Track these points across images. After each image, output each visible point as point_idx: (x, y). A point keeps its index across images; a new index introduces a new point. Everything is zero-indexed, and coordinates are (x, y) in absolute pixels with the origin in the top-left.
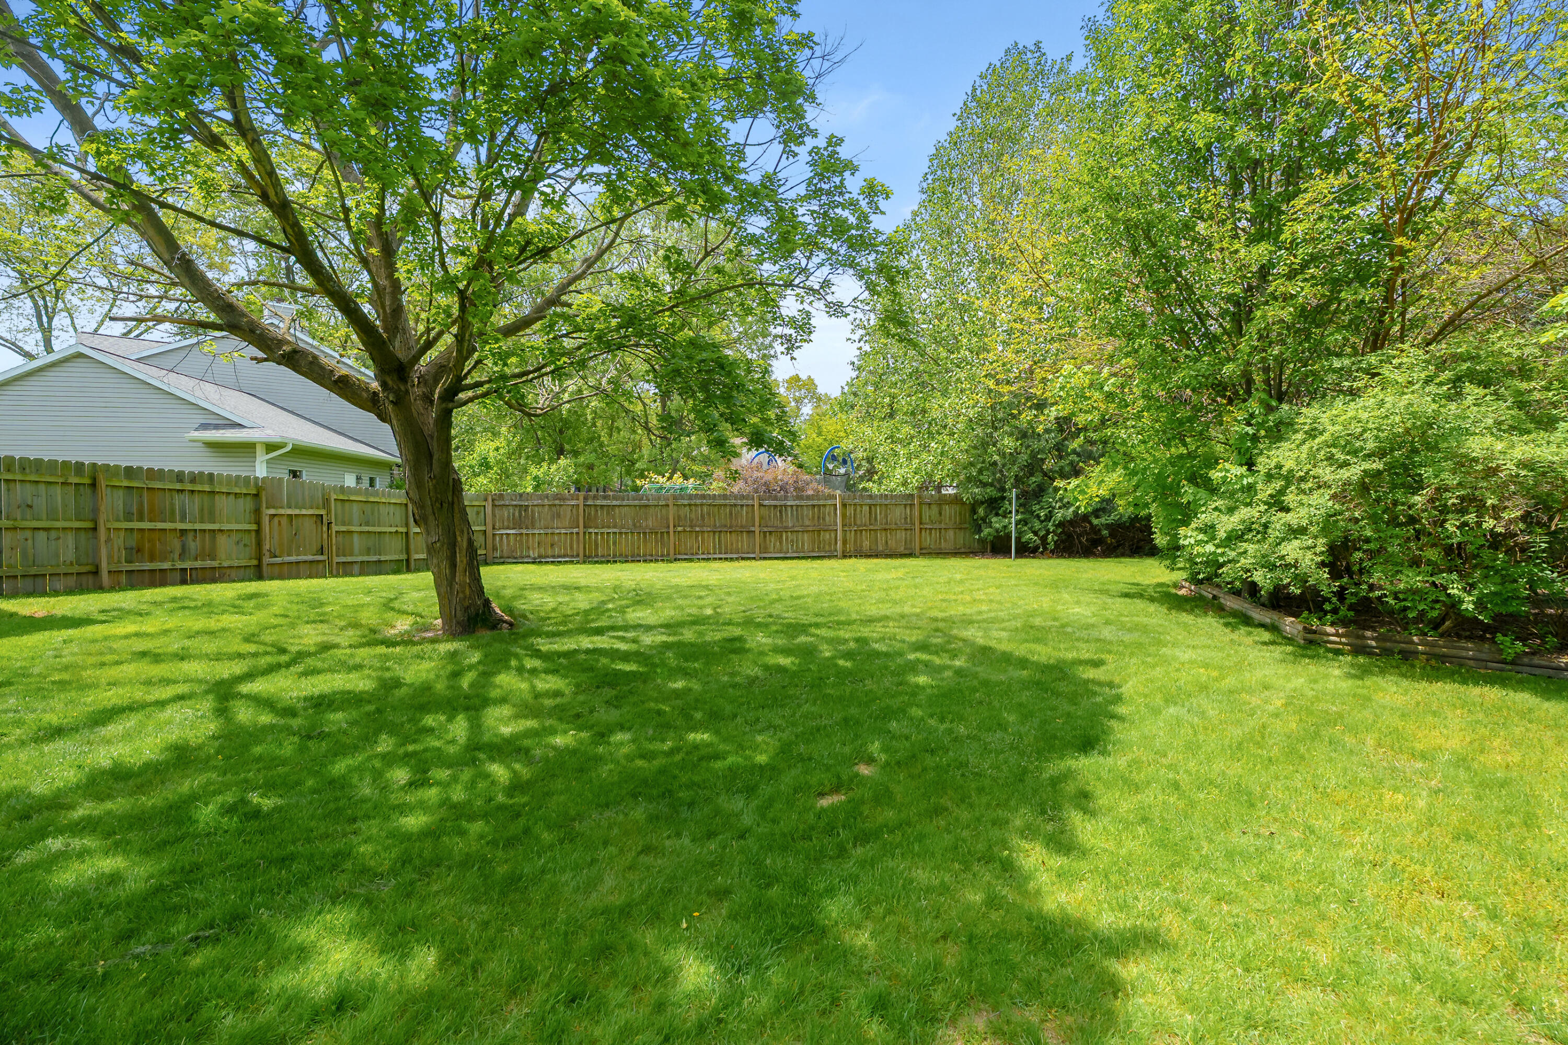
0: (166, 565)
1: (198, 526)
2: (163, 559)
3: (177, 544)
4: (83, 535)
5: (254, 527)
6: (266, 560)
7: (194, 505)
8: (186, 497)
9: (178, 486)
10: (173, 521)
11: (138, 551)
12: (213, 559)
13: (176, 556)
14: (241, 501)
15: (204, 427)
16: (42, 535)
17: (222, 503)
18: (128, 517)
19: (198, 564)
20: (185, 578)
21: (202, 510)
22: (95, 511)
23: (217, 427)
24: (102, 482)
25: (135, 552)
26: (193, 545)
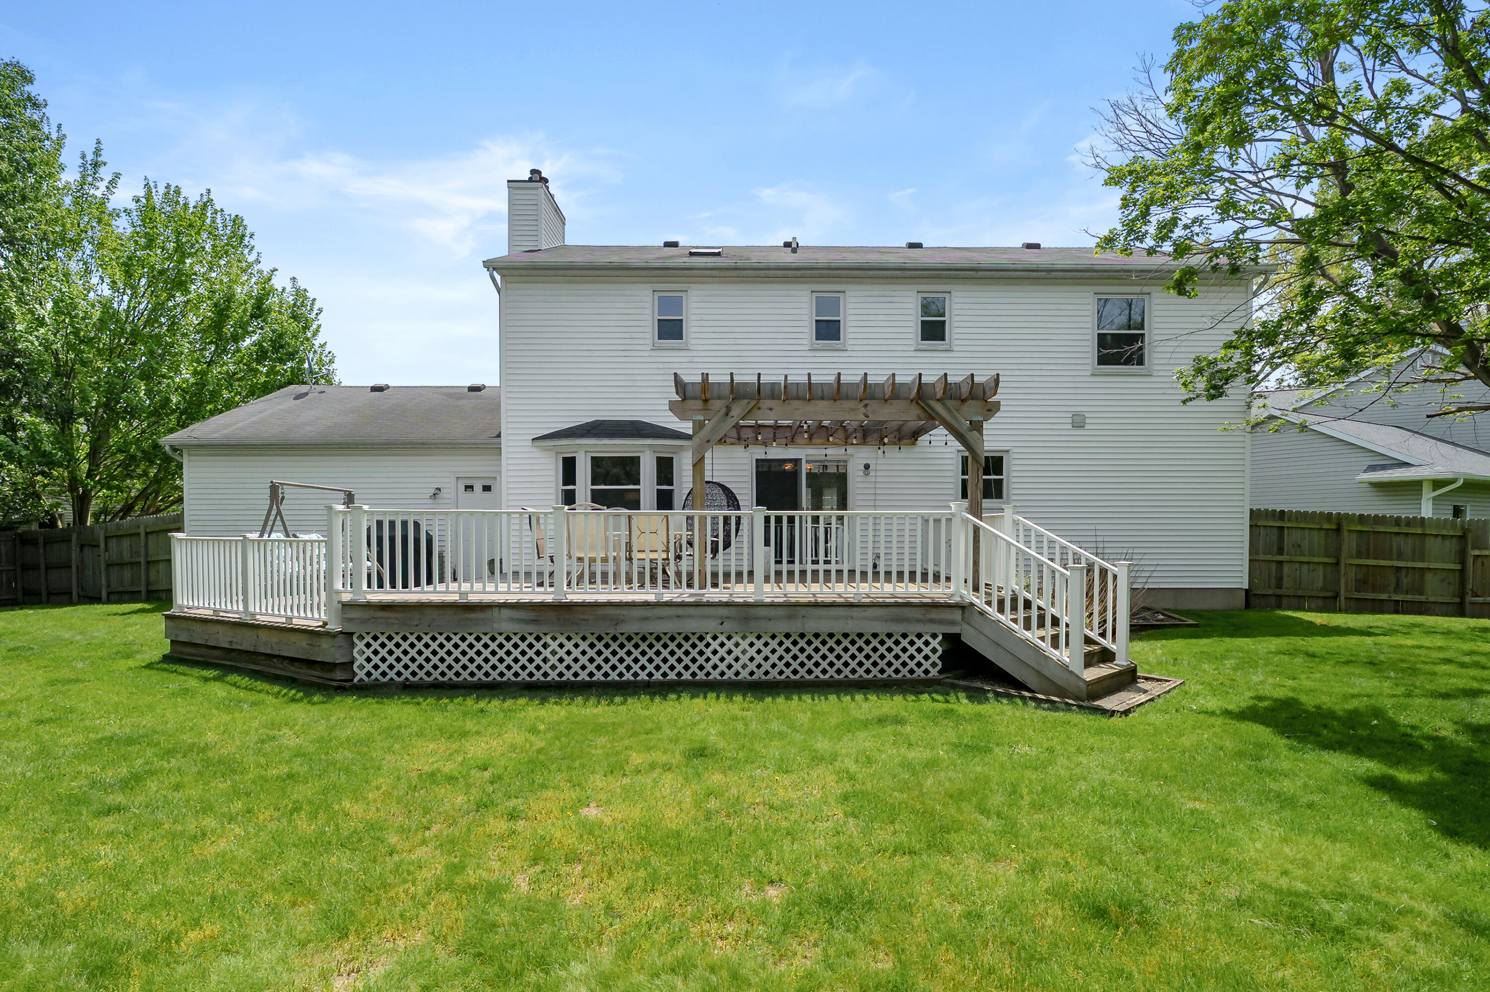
0: (1384, 597)
1: (1410, 564)
2: (1383, 591)
3: (1392, 578)
4: (1329, 568)
5: (1458, 567)
6: (1469, 598)
7: (1407, 546)
8: (1401, 539)
9: (1396, 530)
10: (1391, 559)
11: (1365, 583)
12: (1421, 594)
13: (1392, 588)
14: (1447, 542)
15: (1372, 468)
16: (1305, 567)
17: (1432, 545)
18: (1359, 555)
19: (1409, 597)
20: (1398, 608)
21: (1414, 551)
22: (1339, 550)
23: (1384, 467)
24: (1345, 527)
25: (1362, 584)
26: (1405, 581)
